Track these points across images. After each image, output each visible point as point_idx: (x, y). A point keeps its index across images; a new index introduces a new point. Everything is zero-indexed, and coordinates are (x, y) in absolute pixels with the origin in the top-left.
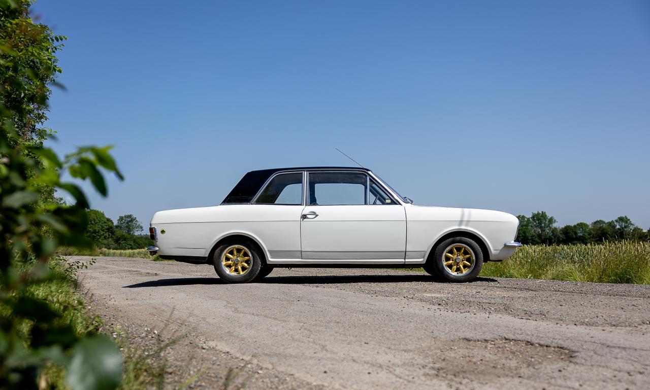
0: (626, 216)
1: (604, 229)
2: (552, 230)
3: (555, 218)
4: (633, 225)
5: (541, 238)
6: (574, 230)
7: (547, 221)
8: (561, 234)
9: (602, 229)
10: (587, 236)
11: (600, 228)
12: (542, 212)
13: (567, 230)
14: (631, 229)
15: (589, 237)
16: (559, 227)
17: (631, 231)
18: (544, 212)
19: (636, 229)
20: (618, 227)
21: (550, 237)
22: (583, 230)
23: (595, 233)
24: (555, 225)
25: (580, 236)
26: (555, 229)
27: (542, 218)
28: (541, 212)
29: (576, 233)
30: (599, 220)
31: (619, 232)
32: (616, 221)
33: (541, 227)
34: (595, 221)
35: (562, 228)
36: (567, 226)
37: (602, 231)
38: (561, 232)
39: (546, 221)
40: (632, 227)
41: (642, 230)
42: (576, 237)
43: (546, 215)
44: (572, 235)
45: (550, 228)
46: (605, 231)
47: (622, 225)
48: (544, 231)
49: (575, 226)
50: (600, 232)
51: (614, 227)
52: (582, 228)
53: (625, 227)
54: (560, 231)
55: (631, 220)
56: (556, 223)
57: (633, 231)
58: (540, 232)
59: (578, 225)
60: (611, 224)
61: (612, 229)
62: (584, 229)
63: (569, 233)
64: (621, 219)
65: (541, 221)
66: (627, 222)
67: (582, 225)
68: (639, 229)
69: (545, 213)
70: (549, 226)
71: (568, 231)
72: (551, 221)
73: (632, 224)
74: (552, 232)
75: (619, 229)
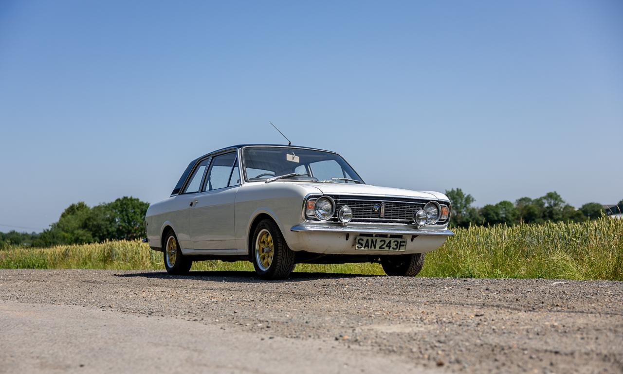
0: (555, 192)
1: (530, 208)
2: (469, 211)
3: (473, 196)
4: (564, 202)
5: (457, 222)
6: (496, 211)
7: (464, 200)
8: (480, 215)
9: (527, 208)
10: (510, 217)
11: (526, 206)
12: (457, 189)
13: (487, 210)
14: (561, 207)
15: (513, 218)
16: (477, 208)
17: (562, 210)
18: (459, 189)
19: (567, 207)
20: (546, 205)
21: (467, 220)
22: (506, 210)
23: (519, 213)
24: (473, 205)
25: (502, 218)
26: (474, 209)
27: (457, 197)
28: (455, 189)
29: (497, 214)
30: (524, 197)
31: (548, 211)
32: (545, 198)
33: (457, 208)
34: (519, 198)
35: (481, 209)
36: (487, 205)
37: (528, 210)
38: (481, 213)
39: (462, 200)
40: (562, 205)
41: (573, 208)
42: (498, 218)
43: (462, 193)
44: (494, 217)
45: (467, 209)
46: (531, 211)
47: (551, 202)
48: (460, 212)
49: (497, 206)
50: (525, 212)
51: (542, 205)
52: (505, 208)
53: (555, 205)
54: (479, 212)
55: (561, 196)
56: (474, 202)
57: (564, 209)
58: (456, 214)
59: (501, 203)
60: (539, 202)
61: (540, 208)
62: (507, 208)
63: (489, 214)
64: (550, 196)
65: (456, 201)
66: (556, 199)
67: (504, 204)
68: (571, 207)
69: (461, 190)
70: (465, 206)
71: (489, 212)
72: (469, 200)
73: (562, 201)
74: (470, 213)
75: (547, 207)
